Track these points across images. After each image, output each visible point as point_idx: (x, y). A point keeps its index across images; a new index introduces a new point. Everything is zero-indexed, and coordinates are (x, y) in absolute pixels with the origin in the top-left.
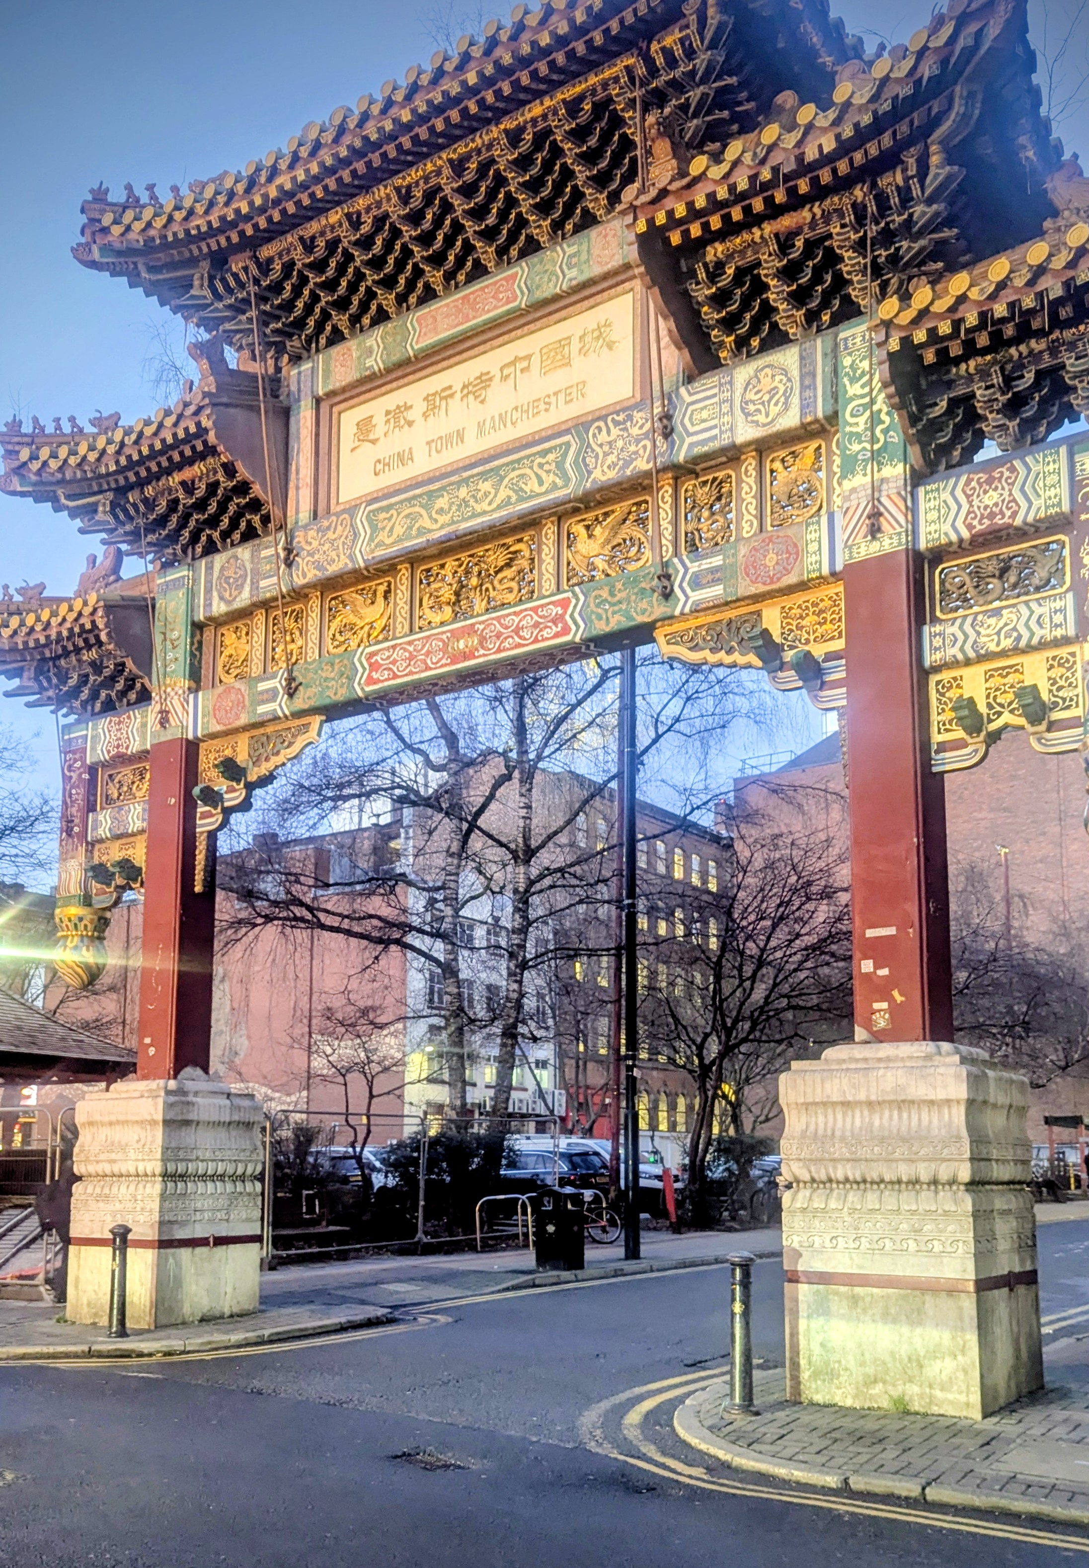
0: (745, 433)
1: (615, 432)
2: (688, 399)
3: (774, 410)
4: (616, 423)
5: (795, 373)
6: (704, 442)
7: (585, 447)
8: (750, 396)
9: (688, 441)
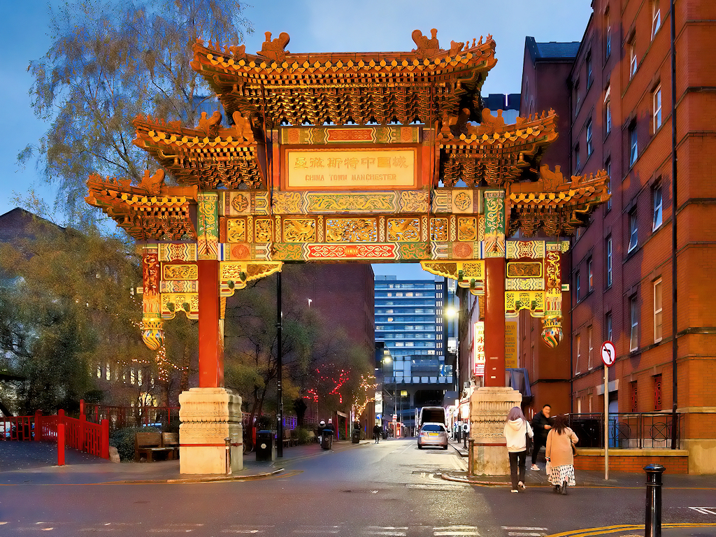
0: (456, 211)
1: (411, 197)
2: (437, 194)
3: (465, 207)
4: (412, 194)
5: (471, 197)
6: (442, 209)
7: (400, 198)
8: (458, 200)
9: (437, 207)
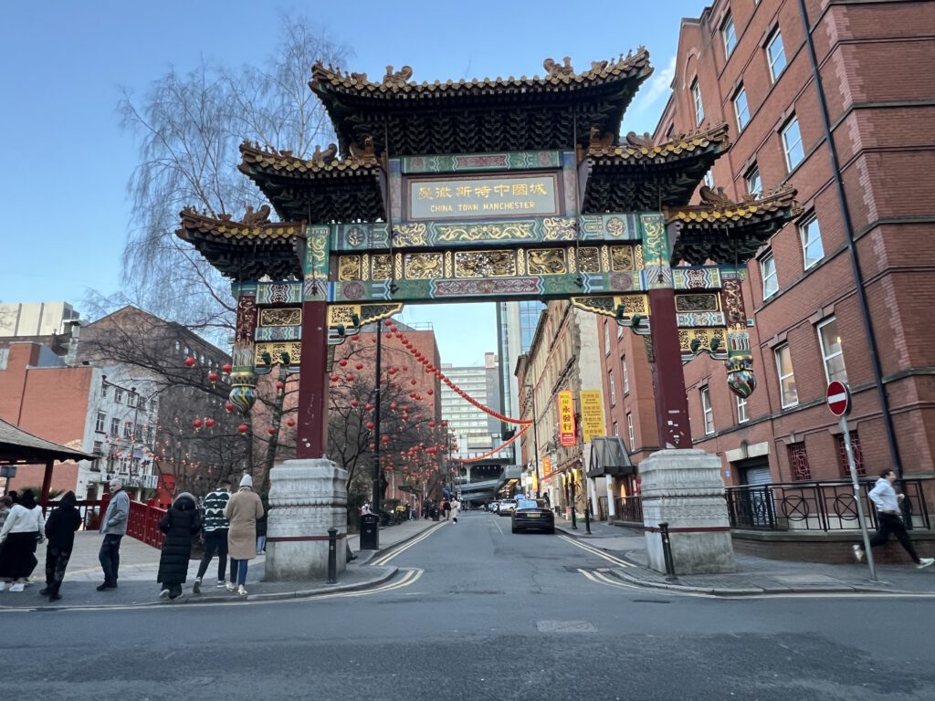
0: (608, 238)
1: (555, 224)
2: (585, 220)
4: (555, 221)
5: (626, 222)
6: (592, 236)
7: (541, 225)
8: (610, 225)
9: (586, 235)
